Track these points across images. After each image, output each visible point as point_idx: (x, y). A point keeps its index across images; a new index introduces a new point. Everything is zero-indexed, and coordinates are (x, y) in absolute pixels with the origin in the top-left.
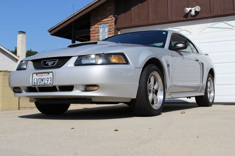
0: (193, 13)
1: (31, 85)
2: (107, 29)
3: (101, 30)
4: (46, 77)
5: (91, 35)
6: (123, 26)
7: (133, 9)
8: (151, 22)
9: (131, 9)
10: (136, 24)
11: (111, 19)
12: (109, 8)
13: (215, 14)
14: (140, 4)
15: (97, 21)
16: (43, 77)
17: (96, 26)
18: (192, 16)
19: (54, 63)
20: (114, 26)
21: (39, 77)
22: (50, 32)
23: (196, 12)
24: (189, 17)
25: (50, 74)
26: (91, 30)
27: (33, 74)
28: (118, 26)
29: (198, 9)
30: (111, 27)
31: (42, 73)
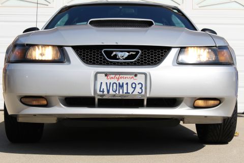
1: (92, 94)
4: (132, 81)
16: (121, 81)
25: (138, 75)
27: (96, 75)
31: (120, 73)
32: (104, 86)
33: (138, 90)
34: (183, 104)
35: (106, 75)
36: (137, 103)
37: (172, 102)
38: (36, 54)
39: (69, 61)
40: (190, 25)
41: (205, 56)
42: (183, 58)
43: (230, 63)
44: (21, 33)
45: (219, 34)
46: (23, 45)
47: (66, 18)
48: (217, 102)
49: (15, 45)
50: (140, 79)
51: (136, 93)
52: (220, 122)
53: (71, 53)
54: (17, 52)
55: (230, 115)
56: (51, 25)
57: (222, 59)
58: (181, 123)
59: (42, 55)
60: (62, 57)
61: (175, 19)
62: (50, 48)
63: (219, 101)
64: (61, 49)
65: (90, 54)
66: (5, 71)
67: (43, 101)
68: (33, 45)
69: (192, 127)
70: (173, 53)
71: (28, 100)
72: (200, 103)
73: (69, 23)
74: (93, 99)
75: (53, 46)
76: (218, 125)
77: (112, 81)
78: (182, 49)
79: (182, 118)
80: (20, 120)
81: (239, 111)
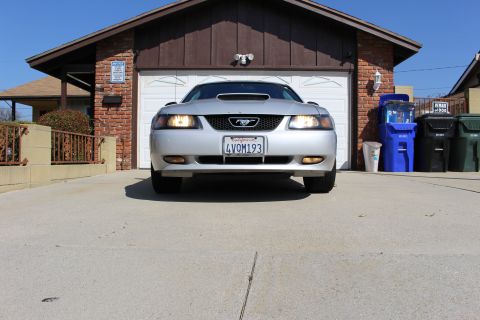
0: (244, 61)
1: (221, 154)
2: (123, 68)
3: (113, 68)
4: (251, 143)
5: (97, 74)
6: (146, 66)
7: (161, 45)
8: (187, 66)
9: (158, 44)
10: (166, 65)
11: (129, 54)
12: (127, 39)
13: (270, 66)
14: (172, 41)
15: (108, 56)
16: (244, 143)
17: (105, 61)
18: (241, 64)
19: (255, 123)
20: (132, 66)
21: (237, 142)
22: (30, 62)
23: (247, 59)
24: (238, 66)
25: (258, 138)
26: (97, 66)
27: (224, 138)
28: (139, 66)
29: (251, 57)
30: (129, 66)
31: (243, 137)
32: (230, 148)
33: (258, 149)
34: (293, 161)
35: (232, 138)
36: (257, 160)
37: (285, 159)
38: (176, 122)
39: (202, 127)
40: (297, 98)
41: (310, 122)
42: (293, 124)
43: (330, 128)
44: (163, 106)
45: (321, 105)
46: (165, 115)
47: (198, 94)
48: (320, 159)
49: (159, 115)
50: (259, 141)
51: (256, 152)
52: (323, 175)
53: (204, 121)
54: (160, 121)
55: (331, 170)
56: (187, 99)
57: (324, 125)
58: (292, 178)
59: (180, 122)
60: (196, 124)
61: (286, 94)
62: (187, 118)
63: (322, 158)
64: (195, 118)
65: (220, 122)
66: (151, 136)
67: (182, 159)
68: (173, 115)
69: (300, 180)
70: (286, 120)
71: (170, 159)
72: (308, 160)
73: (201, 97)
74: (221, 157)
75: (189, 116)
76: (320, 178)
77: (237, 143)
78: (293, 117)
79: (292, 173)
80: (164, 175)
81: (338, 167)
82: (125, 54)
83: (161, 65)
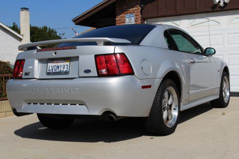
0: (222, 4)
3: (127, 20)
5: (117, 25)
6: (150, 15)
8: (178, 12)
10: (163, 14)
11: (137, 9)
15: (123, 11)
17: (122, 15)
18: (220, 7)
20: (140, 16)
22: (74, 21)
23: (224, 3)
24: (217, 9)
26: (117, 19)
28: (145, 16)
30: (137, 17)
82: (134, 9)
83: (160, 14)
